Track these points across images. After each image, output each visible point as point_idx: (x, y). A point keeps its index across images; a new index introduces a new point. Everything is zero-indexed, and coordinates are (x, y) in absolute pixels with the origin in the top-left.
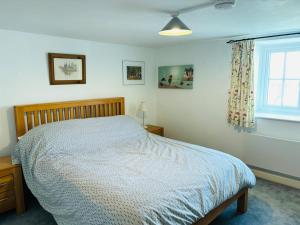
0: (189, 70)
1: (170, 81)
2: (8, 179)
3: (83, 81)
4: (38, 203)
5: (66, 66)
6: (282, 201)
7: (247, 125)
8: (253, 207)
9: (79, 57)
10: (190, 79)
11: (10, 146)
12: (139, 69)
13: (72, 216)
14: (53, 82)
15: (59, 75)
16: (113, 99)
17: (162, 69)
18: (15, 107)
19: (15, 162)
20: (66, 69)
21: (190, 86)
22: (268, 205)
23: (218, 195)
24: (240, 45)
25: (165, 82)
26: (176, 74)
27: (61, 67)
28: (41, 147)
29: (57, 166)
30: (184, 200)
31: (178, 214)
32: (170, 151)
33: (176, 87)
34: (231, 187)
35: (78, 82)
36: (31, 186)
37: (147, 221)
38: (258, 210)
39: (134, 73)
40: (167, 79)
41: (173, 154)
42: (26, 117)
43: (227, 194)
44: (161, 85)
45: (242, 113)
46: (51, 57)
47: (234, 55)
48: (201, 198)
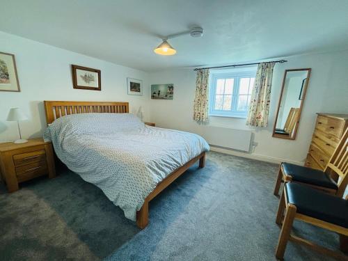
0: (171, 87)
1: (159, 94)
2: (41, 153)
3: (99, 89)
4: (67, 168)
5: (86, 76)
6: (223, 161)
7: (204, 120)
8: (208, 164)
9: (96, 71)
10: (172, 93)
11: (41, 131)
12: (139, 85)
13: (94, 171)
14: (76, 86)
15: (80, 82)
16: (121, 103)
17: (153, 87)
18: (45, 102)
19: (46, 140)
20: (86, 78)
21: (171, 98)
22: (215, 163)
23: (190, 154)
24: (201, 72)
25: (155, 95)
26: (163, 90)
27: (81, 76)
28: (68, 129)
29: (81, 141)
30: (171, 155)
31: (168, 163)
32: (160, 133)
33: (163, 98)
34: (197, 151)
35: (95, 89)
36: (60, 157)
37: (149, 166)
38: (210, 166)
39: (135, 87)
40: (157, 93)
41: (162, 134)
42: (54, 110)
43: (195, 154)
44: (153, 97)
45: (201, 113)
46: (74, 68)
47: (198, 78)
48: (181, 155)
